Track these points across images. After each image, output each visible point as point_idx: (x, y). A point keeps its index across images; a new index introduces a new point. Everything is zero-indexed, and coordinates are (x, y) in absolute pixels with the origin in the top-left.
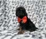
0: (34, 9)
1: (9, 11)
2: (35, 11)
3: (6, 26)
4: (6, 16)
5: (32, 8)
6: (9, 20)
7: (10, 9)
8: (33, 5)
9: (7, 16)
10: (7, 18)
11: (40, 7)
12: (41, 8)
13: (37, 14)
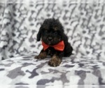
2: (79, 21)
5: (72, 13)
8: (74, 8)
13: (84, 27)
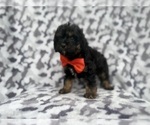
0: (107, 28)
1: (25, 34)
3: (17, 86)
4: (14, 51)
6: (26, 65)
7: (28, 30)
9: (20, 51)
10: (19, 58)
11: (126, 19)
12: (130, 24)
